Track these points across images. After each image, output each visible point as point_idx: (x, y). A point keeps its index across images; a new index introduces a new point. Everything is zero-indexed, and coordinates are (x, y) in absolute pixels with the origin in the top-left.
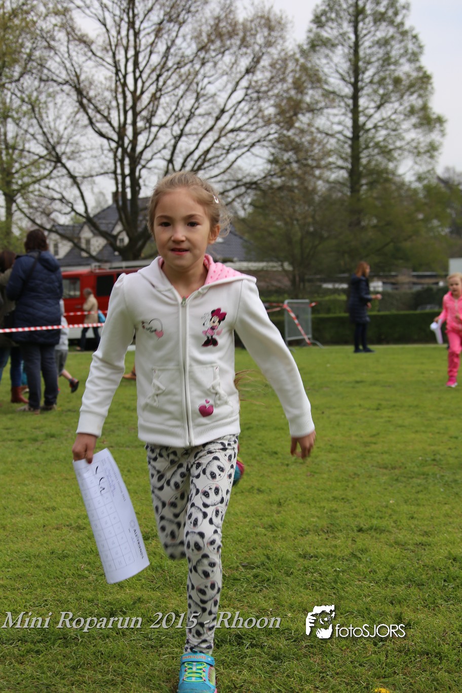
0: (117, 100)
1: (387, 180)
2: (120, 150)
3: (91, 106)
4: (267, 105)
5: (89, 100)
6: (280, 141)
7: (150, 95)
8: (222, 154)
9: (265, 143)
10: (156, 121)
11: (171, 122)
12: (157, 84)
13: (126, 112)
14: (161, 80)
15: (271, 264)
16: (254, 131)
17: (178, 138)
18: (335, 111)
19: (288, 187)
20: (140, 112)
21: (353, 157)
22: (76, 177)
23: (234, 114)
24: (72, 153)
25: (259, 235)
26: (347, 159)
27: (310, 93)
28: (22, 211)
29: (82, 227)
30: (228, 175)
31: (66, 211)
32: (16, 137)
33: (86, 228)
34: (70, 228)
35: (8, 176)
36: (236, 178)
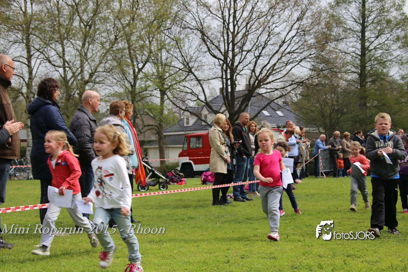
0: (223, 36)
1: (382, 79)
2: (225, 65)
3: (209, 41)
4: (309, 38)
5: (208, 37)
6: (317, 57)
7: (242, 34)
9: (308, 60)
10: (245, 48)
11: (254, 49)
12: (246, 28)
13: (228, 44)
14: (249, 25)
15: (312, 129)
16: (302, 53)
17: (258, 57)
18: (351, 40)
19: (322, 84)
20: (237, 44)
21: (361, 66)
22: (200, 80)
23: (290, 44)
24: (198, 66)
25: (305, 112)
26: (358, 68)
27: (335, 30)
28: (170, 100)
29: (203, 108)
30: (286, 78)
31: (194, 99)
32: (167, 59)
33: (205, 109)
34: (196, 109)
35: (163, 81)
36: (292, 79)
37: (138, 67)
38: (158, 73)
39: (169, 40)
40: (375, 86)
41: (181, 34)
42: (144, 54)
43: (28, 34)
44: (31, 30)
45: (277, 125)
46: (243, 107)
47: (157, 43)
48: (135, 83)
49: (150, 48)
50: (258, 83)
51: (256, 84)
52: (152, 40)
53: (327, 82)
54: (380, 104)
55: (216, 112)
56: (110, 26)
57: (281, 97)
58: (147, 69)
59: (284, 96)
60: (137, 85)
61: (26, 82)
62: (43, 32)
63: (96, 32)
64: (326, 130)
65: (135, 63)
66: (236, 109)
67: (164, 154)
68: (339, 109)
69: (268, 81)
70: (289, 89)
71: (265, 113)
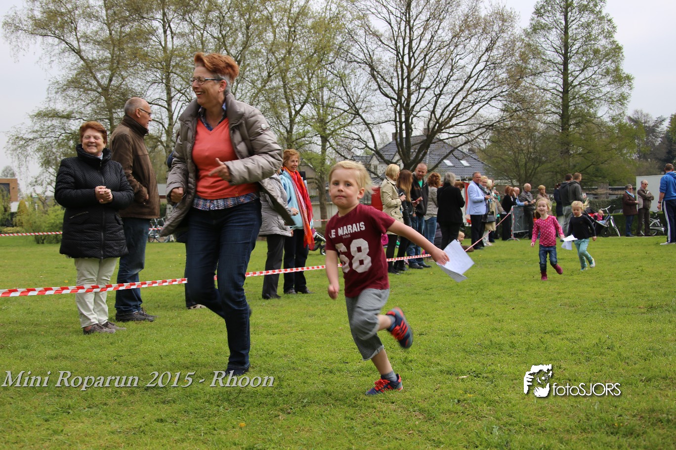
0: (397, 71)
1: (588, 121)
2: (399, 105)
3: (380, 77)
4: (501, 72)
5: (378, 73)
6: (509, 95)
7: (419, 68)
8: (469, 106)
9: (499, 98)
10: (423, 85)
11: (434, 86)
12: (424, 61)
13: (403, 80)
14: (427, 58)
15: (504, 181)
16: (491, 90)
17: (438, 96)
18: (550, 74)
19: (515, 127)
20: (413, 80)
21: (563, 105)
22: (369, 124)
23: (477, 79)
24: (366, 107)
25: (495, 161)
26: (559, 107)
27: (532, 62)
28: (333, 148)
29: (372, 157)
30: (472, 121)
31: (362, 147)
32: (329, 98)
33: (374, 158)
34: (364, 158)
35: (325, 125)
36: (479, 122)
37: (295, 110)
38: (318, 116)
39: (332, 76)
40: (579, 129)
41: (346, 69)
42: (302, 94)
43: (168, 72)
44: (171, 68)
45: (461, 177)
46: (421, 155)
47: (318, 80)
48: (291, 128)
49: (310, 86)
50: (438, 127)
51: (436, 128)
52: (312, 77)
53: (521, 125)
54: (586, 151)
55: (388, 162)
56: (263, 61)
57: (466, 143)
58: (305, 111)
59: (469, 142)
60: (294, 130)
61: (165, 129)
62: (185, 70)
63: (245, 69)
64: (520, 183)
65: (292, 105)
66: (412, 158)
67: (326, 213)
68: (536, 157)
69: (451, 124)
70: (476, 133)
71: (447, 162)
